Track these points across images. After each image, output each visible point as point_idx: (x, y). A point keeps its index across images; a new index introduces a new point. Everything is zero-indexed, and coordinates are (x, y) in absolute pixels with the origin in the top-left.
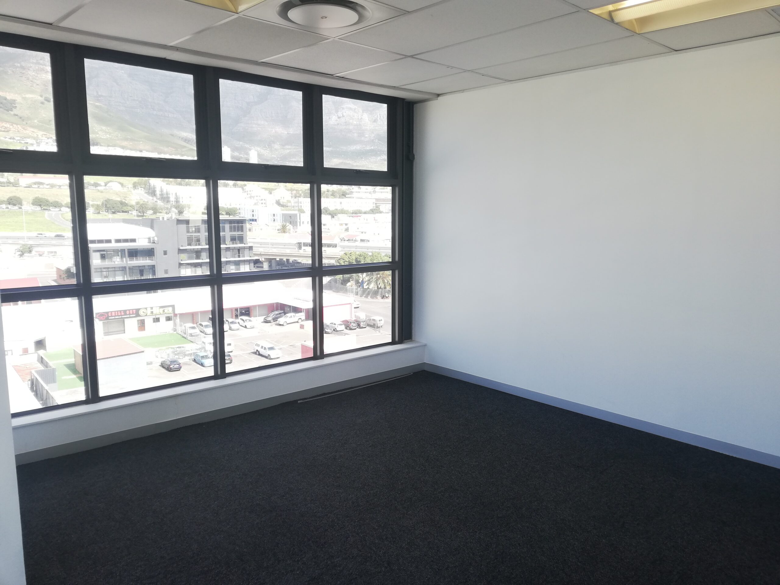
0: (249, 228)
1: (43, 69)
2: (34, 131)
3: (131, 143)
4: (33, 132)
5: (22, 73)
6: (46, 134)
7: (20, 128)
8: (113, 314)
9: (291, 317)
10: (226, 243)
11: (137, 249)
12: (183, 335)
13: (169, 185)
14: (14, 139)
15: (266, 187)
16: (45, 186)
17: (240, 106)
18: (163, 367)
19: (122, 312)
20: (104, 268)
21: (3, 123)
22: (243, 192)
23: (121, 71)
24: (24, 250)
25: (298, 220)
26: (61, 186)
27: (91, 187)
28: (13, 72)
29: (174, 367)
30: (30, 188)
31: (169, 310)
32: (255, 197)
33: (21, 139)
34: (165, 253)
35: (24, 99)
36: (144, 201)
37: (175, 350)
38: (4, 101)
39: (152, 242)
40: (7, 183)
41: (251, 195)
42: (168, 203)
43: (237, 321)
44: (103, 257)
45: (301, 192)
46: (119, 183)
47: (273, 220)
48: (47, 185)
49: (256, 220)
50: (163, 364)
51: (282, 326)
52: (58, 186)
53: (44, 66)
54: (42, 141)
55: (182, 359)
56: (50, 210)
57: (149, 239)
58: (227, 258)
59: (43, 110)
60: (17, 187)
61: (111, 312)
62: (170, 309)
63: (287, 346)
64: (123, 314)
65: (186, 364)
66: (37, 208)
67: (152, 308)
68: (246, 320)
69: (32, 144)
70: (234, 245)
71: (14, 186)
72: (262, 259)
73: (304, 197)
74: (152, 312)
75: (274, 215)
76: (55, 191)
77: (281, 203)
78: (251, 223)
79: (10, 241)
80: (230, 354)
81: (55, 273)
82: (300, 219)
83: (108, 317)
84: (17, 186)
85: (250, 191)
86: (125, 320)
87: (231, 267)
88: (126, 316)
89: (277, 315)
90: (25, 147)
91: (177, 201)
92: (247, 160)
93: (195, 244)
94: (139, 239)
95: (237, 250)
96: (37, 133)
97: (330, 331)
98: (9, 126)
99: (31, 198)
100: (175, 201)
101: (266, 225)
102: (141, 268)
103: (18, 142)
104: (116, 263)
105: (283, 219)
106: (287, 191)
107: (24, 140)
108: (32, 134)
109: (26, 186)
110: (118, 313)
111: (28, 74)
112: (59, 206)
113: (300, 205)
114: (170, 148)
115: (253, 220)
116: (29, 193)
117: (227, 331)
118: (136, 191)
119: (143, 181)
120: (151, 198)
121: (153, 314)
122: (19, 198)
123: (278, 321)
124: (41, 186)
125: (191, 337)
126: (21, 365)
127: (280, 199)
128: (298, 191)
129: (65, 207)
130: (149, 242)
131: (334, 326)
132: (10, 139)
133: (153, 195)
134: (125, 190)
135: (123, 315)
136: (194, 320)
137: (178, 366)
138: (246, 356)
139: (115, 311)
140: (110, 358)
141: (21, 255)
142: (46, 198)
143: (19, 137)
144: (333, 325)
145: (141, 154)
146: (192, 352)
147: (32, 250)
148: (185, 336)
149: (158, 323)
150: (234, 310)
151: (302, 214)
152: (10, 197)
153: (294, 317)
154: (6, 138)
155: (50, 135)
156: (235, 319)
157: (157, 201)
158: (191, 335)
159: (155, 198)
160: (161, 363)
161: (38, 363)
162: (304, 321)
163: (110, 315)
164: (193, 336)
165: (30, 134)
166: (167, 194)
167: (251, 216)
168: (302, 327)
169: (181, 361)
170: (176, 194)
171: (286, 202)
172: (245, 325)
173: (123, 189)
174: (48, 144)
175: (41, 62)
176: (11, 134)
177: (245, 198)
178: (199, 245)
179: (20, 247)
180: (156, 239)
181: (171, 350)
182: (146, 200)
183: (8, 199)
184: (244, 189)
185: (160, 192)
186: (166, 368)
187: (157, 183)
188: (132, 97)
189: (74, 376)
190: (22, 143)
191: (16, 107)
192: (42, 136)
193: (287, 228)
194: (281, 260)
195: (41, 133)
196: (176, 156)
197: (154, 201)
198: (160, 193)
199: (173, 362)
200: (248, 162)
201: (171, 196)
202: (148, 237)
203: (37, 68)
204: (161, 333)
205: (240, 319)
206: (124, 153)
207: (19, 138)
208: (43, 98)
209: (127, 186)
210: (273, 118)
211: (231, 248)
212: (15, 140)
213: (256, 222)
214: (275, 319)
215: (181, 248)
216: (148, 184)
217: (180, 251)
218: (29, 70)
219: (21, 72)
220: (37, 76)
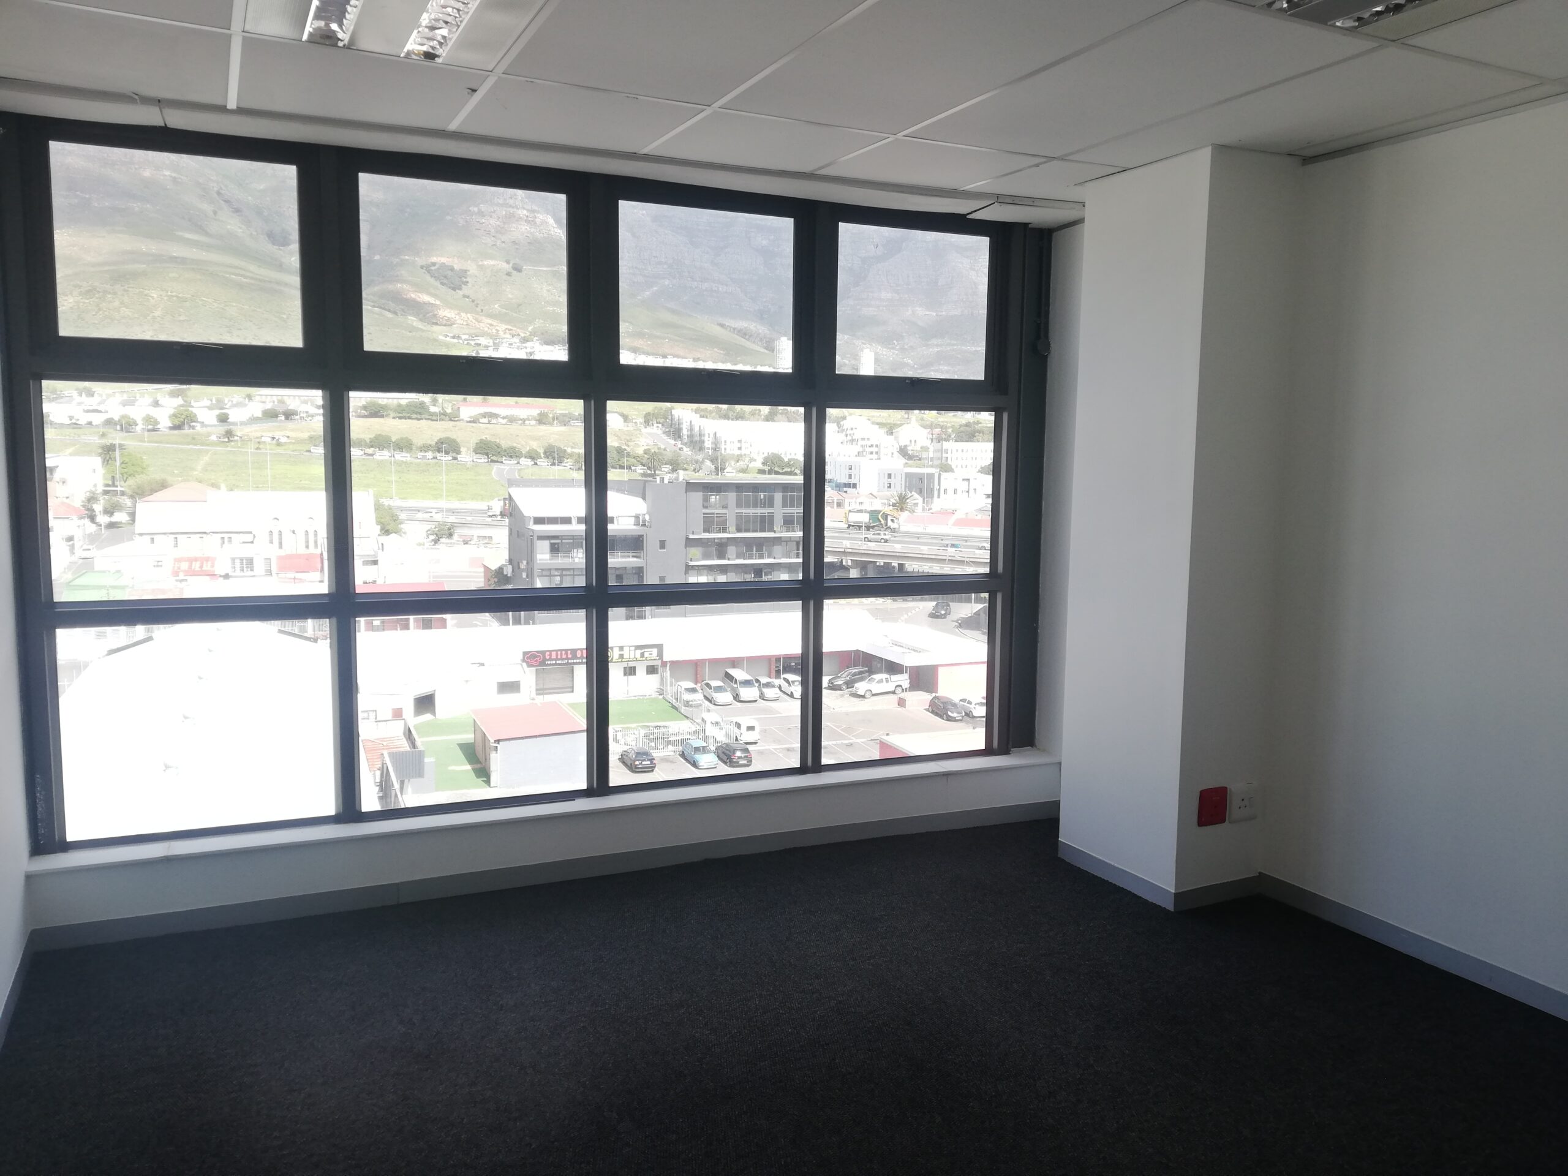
0: (837, 500)
1: (513, 214)
2: (493, 323)
3: (649, 342)
4: (491, 325)
5: (480, 223)
6: (512, 328)
7: (471, 318)
8: (554, 656)
9: (881, 681)
10: (775, 529)
11: (616, 536)
12: (674, 702)
13: (707, 418)
14: (459, 337)
15: (884, 422)
16: (500, 420)
17: (849, 265)
18: (624, 763)
19: (569, 652)
20: (556, 569)
21: (446, 311)
22: (838, 432)
23: (641, 212)
24: (442, 532)
25: (936, 486)
26: (525, 421)
27: (573, 421)
28: (467, 222)
29: (641, 764)
30: (474, 423)
31: (651, 654)
32: (859, 442)
33: (470, 338)
34: (663, 545)
35: (481, 267)
36: (659, 449)
37: (650, 731)
38: (449, 273)
39: (641, 523)
40: (441, 414)
41: (852, 437)
42: (701, 452)
43: (777, 682)
44: (555, 549)
45: (951, 429)
46: (621, 415)
47: (887, 485)
48: (504, 418)
49: (855, 486)
50: (624, 757)
51: (861, 699)
52: (521, 420)
53: (515, 210)
54: (503, 341)
55: (663, 750)
56: (502, 462)
57: (637, 517)
58: (774, 558)
59: (508, 287)
60: (456, 421)
61: (550, 651)
62: (655, 651)
63: (863, 740)
64: (570, 656)
65: (665, 760)
66: (483, 458)
67: (621, 648)
68: (793, 682)
69: (487, 347)
70: (789, 533)
71: (451, 420)
72: (847, 562)
73: (956, 441)
74: (621, 656)
75: (890, 476)
76: (514, 428)
77: (910, 452)
78: (846, 492)
79: (420, 515)
80: (750, 747)
81: (483, 574)
82: (939, 484)
83: (545, 660)
84: (456, 419)
85: (852, 429)
86: (576, 667)
87: (781, 575)
88: (575, 661)
89: (855, 674)
90: (475, 352)
91: (716, 449)
92: (854, 369)
93: (718, 529)
94: (620, 518)
95: (795, 543)
96: (497, 328)
97: (957, 717)
98: (453, 316)
99: (473, 441)
100: (712, 449)
101: (871, 495)
102: (618, 572)
103: (466, 342)
104: (577, 560)
105: (907, 483)
106: (922, 428)
107: (475, 340)
108: (489, 328)
109: (469, 419)
110: (561, 654)
111: (489, 224)
112: (517, 456)
113: (944, 455)
114: (716, 350)
115: (849, 485)
116: (473, 432)
117: (756, 701)
118: (649, 430)
119: (662, 411)
120: (673, 442)
121: (623, 660)
122: (454, 441)
123: (854, 688)
124: (494, 421)
125: (687, 708)
126: (376, 739)
127: (908, 443)
128: (946, 428)
129: (525, 457)
130: (637, 524)
131: (968, 705)
132: (454, 337)
133: (676, 436)
134: (630, 427)
135: (571, 659)
136: (698, 676)
137: (649, 762)
138: (781, 755)
139: (557, 651)
140: (527, 738)
141: (436, 541)
142: (498, 441)
143: (468, 334)
144: (966, 704)
145: (664, 361)
146: (679, 738)
147: (454, 533)
148: (676, 704)
149: (631, 678)
150: (774, 659)
151: (944, 475)
152: (440, 439)
153: (887, 681)
154: (447, 336)
155: (518, 330)
156: (776, 679)
157: (682, 448)
158: (687, 704)
159: (679, 443)
160: (622, 755)
161: (403, 737)
162: (906, 691)
163: (548, 657)
164: (691, 706)
165: (486, 329)
166: (700, 435)
167: (846, 477)
168: (902, 703)
169: (655, 754)
170: (715, 434)
171: (920, 449)
172: (792, 692)
173: (628, 426)
174: (513, 346)
175: (511, 202)
176: (455, 330)
177: (842, 443)
178: (725, 530)
179: (434, 527)
180: (647, 517)
181: (643, 732)
182: (663, 447)
183: (437, 443)
184: (841, 425)
185: (688, 431)
186: (628, 766)
187: (685, 412)
188: (657, 257)
189: (469, 767)
190: (471, 345)
191: (467, 282)
192: (505, 333)
193: (908, 501)
194: (887, 565)
195: (504, 327)
196: (724, 365)
197: (677, 449)
198: (689, 433)
199: (642, 754)
200: (855, 373)
201: (706, 438)
202: (635, 515)
203: (504, 213)
204: (635, 696)
205: (782, 680)
206: (635, 359)
207: (466, 337)
208: (511, 265)
209: (634, 421)
210: (910, 287)
211: (783, 539)
212: (462, 339)
213: (855, 489)
214: (850, 684)
215: (691, 536)
216: (670, 417)
217: (690, 542)
218: (491, 217)
219: (478, 222)
220: (503, 228)
